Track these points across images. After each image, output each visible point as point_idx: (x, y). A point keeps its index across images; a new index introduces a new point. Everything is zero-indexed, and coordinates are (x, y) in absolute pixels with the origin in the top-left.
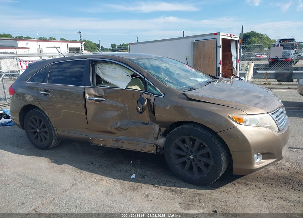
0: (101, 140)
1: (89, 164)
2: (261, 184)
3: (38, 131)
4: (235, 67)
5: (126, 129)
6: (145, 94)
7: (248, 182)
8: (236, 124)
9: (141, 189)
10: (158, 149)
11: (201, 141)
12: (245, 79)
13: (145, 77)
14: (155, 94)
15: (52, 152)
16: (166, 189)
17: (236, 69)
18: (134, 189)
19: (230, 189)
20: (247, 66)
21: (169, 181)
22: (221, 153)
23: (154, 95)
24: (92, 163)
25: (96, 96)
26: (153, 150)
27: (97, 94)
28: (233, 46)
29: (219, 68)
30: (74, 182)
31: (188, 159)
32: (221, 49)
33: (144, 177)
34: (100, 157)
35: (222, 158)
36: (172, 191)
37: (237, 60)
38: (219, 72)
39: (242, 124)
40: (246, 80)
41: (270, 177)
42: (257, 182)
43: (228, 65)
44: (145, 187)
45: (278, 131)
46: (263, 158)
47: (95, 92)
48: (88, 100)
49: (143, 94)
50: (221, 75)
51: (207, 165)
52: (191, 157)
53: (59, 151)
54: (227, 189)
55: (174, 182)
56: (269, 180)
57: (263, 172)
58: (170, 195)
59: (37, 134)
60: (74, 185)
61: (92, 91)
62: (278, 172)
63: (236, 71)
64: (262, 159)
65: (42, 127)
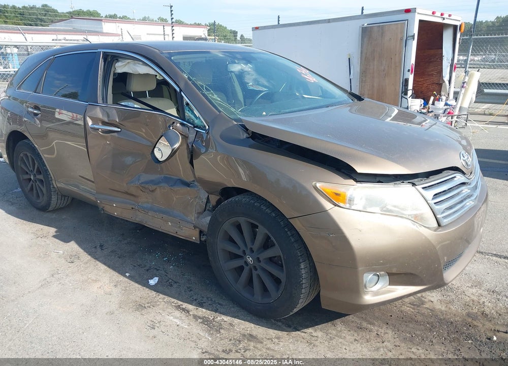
0: (114, 205)
1: (96, 247)
2: (390, 332)
3: (32, 178)
4: (446, 78)
5: (153, 191)
6: (178, 125)
7: (365, 324)
8: (328, 206)
9: (150, 310)
10: (204, 235)
11: (267, 232)
12: (457, 104)
13: (181, 90)
14: (197, 127)
15: (54, 216)
16: (196, 317)
17: (447, 83)
18: (140, 307)
19: (319, 334)
20: (464, 78)
21: (211, 300)
22: (301, 261)
23: (195, 127)
24: (101, 246)
25: (104, 123)
26: (194, 237)
27: (106, 120)
28: (447, 36)
29: (407, 81)
30: (48, 279)
31: (246, 263)
32: (415, 43)
33: (171, 286)
34: (123, 234)
35: (303, 272)
36: (205, 321)
37: (451, 66)
38: (407, 88)
39: (341, 205)
40: (458, 106)
41: (419, 318)
42: (385, 326)
43: (432, 75)
44: (161, 306)
45: (436, 225)
46: (392, 283)
47: (103, 115)
48: (90, 130)
49: (175, 124)
50: (410, 93)
51: (277, 281)
52: (250, 260)
53: (64, 217)
54: (314, 334)
55: (219, 304)
56: (411, 325)
57: (410, 304)
58: (195, 330)
59: (31, 182)
60: (45, 284)
61: (99, 113)
62: (443, 309)
63: (448, 87)
64: (389, 285)
65: (36, 172)
